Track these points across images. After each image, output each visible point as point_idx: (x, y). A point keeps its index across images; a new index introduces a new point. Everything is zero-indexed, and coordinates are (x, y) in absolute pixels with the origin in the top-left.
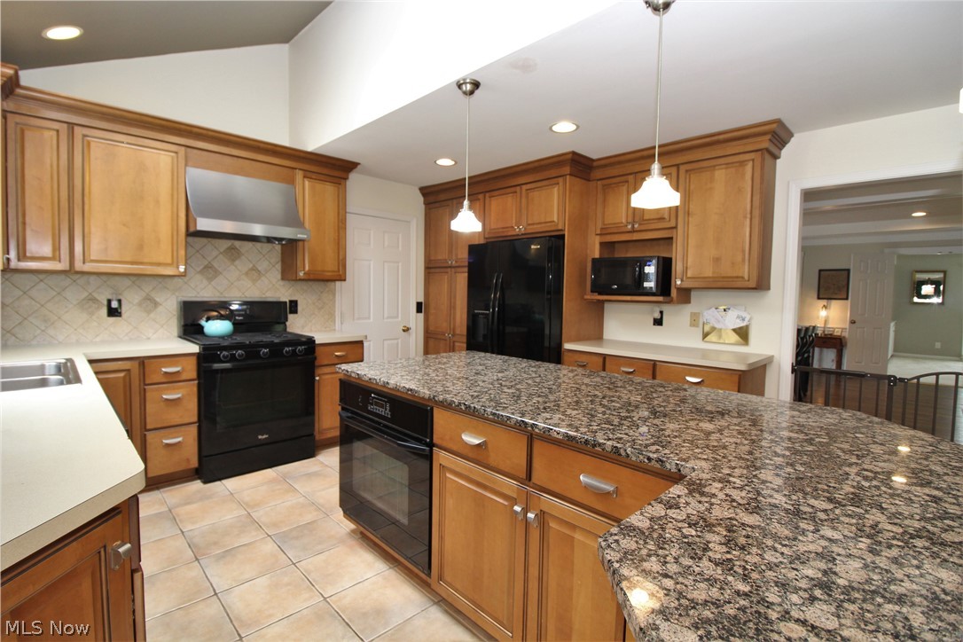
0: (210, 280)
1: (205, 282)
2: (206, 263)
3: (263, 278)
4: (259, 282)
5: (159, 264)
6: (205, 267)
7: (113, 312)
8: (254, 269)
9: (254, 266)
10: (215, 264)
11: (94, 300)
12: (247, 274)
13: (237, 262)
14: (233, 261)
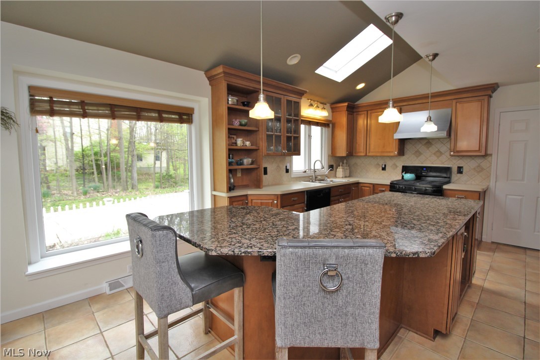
0: (417, 157)
1: (415, 158)
2: (416, 150)
3: (443, 155)
4: (441, 157)
5: (389, 152)
6: (416, 152)
7: (384, 169)
8: (439, 151)
9: (439, 150)
10: (420, 150)
11: (378, 164)
12: (434, 154)
13: (430, 149)
14: (429, 148)
